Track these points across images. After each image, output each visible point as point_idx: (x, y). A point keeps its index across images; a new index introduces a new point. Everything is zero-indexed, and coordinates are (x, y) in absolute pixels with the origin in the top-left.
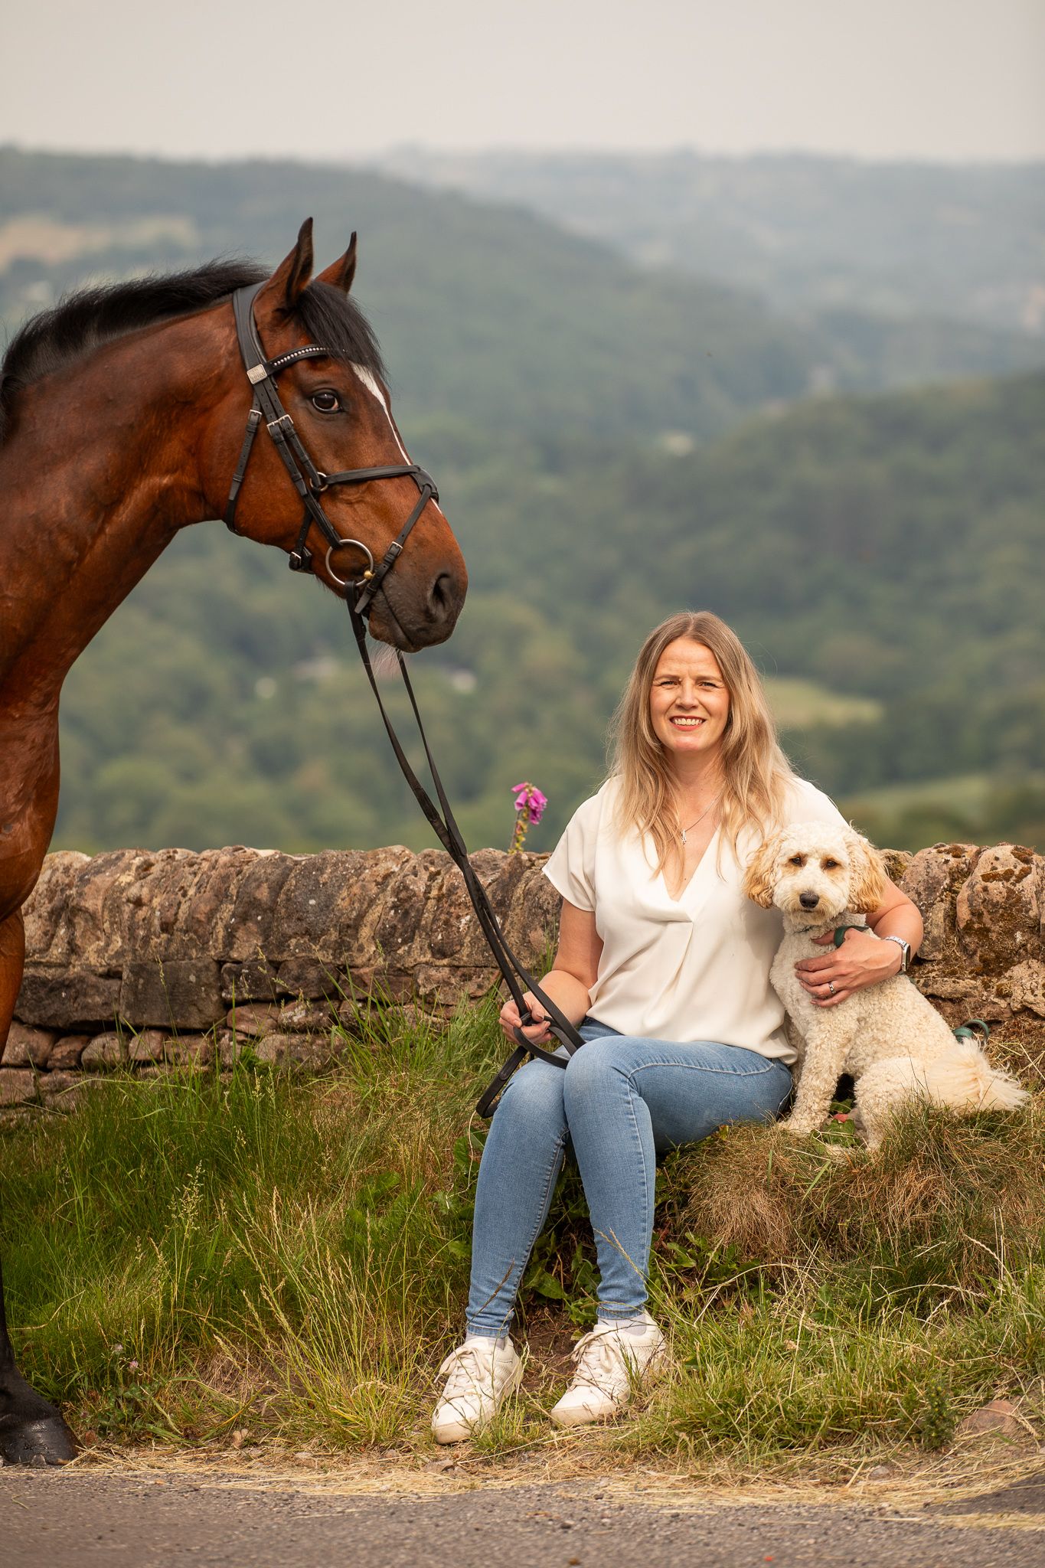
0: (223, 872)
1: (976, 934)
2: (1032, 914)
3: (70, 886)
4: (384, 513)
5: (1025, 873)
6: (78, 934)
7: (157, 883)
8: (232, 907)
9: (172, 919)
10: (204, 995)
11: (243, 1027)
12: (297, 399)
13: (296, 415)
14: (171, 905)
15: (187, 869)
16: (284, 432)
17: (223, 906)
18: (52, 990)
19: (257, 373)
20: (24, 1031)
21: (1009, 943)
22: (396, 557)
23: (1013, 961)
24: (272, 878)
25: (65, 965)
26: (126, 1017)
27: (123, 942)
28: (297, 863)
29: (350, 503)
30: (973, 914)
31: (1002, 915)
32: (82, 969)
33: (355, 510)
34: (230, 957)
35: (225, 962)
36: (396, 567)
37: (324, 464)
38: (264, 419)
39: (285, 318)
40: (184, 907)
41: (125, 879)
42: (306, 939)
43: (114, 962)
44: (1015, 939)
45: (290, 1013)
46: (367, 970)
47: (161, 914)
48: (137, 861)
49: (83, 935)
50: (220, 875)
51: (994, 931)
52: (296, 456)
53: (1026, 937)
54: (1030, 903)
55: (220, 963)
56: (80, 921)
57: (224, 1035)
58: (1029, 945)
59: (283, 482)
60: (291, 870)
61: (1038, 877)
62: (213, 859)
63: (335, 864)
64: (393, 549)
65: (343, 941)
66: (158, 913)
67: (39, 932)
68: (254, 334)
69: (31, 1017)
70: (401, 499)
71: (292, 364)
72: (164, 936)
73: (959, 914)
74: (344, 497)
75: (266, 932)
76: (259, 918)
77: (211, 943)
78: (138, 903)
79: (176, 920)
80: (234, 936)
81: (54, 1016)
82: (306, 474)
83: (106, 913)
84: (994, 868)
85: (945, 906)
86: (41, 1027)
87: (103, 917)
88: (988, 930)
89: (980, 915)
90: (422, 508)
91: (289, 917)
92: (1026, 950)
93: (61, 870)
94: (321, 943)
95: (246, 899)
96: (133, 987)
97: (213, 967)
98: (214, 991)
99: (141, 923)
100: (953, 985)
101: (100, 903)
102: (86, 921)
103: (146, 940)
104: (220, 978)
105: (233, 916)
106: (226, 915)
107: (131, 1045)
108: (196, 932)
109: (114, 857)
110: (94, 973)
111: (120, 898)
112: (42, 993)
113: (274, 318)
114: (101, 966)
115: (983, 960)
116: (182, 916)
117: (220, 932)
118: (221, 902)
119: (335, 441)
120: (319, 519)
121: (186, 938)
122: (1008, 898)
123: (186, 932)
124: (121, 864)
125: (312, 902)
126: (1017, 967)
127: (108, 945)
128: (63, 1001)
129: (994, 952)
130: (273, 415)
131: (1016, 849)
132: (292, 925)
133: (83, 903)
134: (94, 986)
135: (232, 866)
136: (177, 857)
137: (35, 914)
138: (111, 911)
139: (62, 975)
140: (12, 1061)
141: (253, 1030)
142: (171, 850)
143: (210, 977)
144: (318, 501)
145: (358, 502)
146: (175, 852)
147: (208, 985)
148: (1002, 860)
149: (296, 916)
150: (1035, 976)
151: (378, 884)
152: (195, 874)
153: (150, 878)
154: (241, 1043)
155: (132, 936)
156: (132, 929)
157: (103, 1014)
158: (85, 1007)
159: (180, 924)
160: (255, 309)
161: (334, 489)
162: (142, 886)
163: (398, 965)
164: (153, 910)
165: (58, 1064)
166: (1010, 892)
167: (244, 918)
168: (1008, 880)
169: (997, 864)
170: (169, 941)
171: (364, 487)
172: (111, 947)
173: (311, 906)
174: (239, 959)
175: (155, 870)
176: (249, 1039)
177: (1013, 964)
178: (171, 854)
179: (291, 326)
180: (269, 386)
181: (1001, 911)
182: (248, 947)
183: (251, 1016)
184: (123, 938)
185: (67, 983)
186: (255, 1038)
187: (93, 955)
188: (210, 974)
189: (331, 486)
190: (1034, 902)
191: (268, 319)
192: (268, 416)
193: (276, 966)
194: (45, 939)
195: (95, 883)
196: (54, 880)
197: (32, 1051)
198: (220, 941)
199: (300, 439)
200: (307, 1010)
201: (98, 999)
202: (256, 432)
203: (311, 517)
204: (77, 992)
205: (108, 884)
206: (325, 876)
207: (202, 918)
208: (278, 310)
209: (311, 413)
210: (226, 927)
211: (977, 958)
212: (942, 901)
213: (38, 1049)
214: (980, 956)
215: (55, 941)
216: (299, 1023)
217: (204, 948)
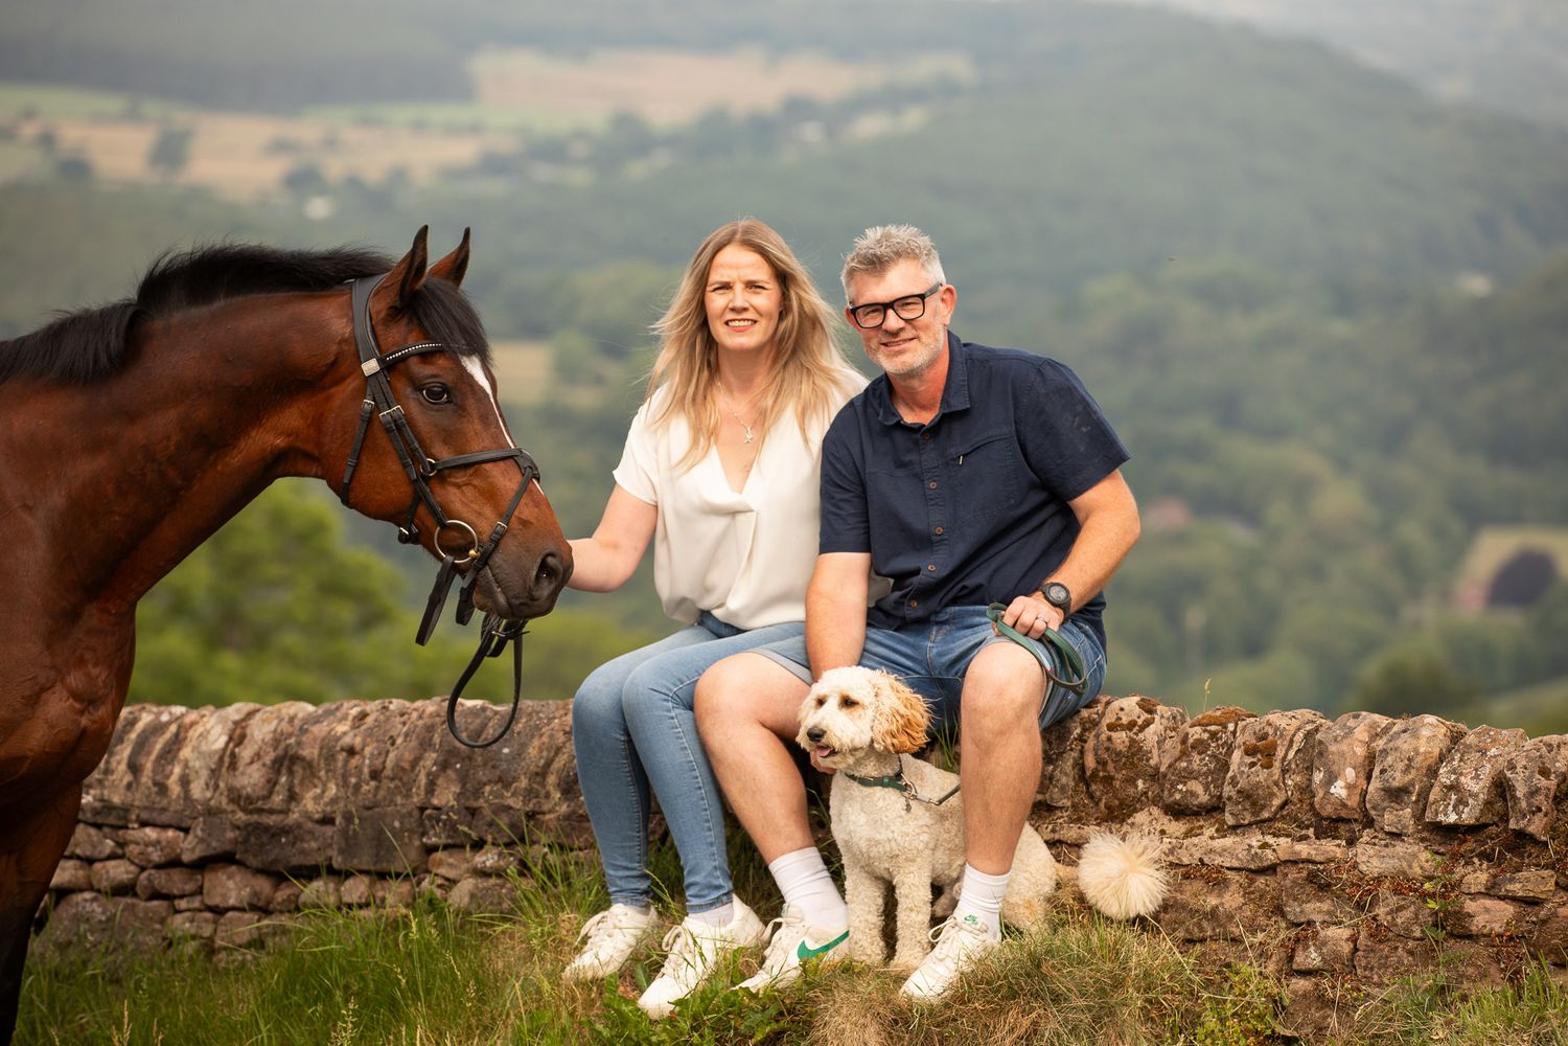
0: (429, 722)
1: (1101, 782)
2: (1152, 762)
3: (290, 735)
4: (490, 495)
5: (1147, 723)
6: (296, 781)
7: (370, 733)
8: (434, 755)
9: (381, 767)
10: (407, 840)
11: (443, 871)
12: (409, 390)
13: (405, 406)
14: (380, 754)
15: (398, 719)
16: (395, 421)
17: (427, 755)
18: (273, 836)
19: (370, 366)
20: (249, 876)
21: (1131, 791)
22: (502, 536)
23: (1136, 808)
24: (471, 727)
25: (286, 812)
26: (338, 862)
27: (338, 789)
28: (496, 713)
29: (458, 486)
30: (1098, 762)
31: (1125, 764)
32: (301, 816)
33: (463, 491)
34: (431, 804)
35: (426, 809)
36: (501, 546)
37: (433, 451)
38: (377, 408)
39: (398, 314)
40: (392, 756)
41: (341, 728)
42: (500, 785)
43: (328, 809)
44: (1137, 787)
45: (484, 858)
46: (552, 816)
47: (371, 762)
48: (354, 712)
49: (302, 783)
50: (425, 725)
51: (1117, 779)
52: (407, 443)
53: (1147, 785)
54: (1151, 752)
55: (422, 809)
56: (298, 768)
57: (424, 879)
58: (1150, 793)
59: (394, 465)
60: (490, 719)
61: (1162, 727)
62: (421, 710)
63: (530, 714)
64: (499, 528)
65: (532, 788)
66: (367, 762)
67: (263, 780)
68: (369, 329)
69: (254, 862)
70: (506, 480)
71: (404, 359)
72: (373, 783)
73: (1086, 763)
74: (453, 480)
75: (463, 779)
76: (458, 766)
77: (414, 790)
78: (351, 751)
79: (384, 768)
80: (435, 784)
81: (275, 861)
82: (416, 460)
83: (322, 762)
84: (1119, 719)
85: (1075, 754)
86: (261, 871)
87: (319, 765)
88: (1112, 778)
89: (1105, 764)
90: (524, 488)
91: (485, 764)
92: (1147, 797)
93: (286, 719)
94: (512, 790)
95: (446, 748)
96: (344, 833)
97: (416, 813)
98: (416, 836)
99: (353, 771)
100: (1078, 831)
101: (316, 752)
102: (304, 769)
103: (357, 787)
104: (422, 824)
105: (435, 764)
106: (429, 763)
107: (343, 889)
108: (401, 780)
109: (334, 707)
110: (310, 819)
111: (334, 747)
112: (265, 839)
113: (388, 315)
114: (317, 812)
115: (1108, 807)
116: (389, 763)
117: (423, 780)
118: (425, 751)
119: (444, 430)
120: (427, 499)
121: (392, 786)
122: (1130, 747)
123: (392, 779)
124: (339, 714)
125: (506, 750)
126: (1139, 814)
127: (323, 792)
128: (282, 846)
129: (1118, 799)
130: (385, 405)
131: (1142, 700)
132: (487, 772)
133: (301, 752)
134: (311, 832)
135: (438, 715)
136: (392, 707)
137: (260, 763)
138: (326, 759)
139: (282, 821)
140: (237, 905)
141: (451, 874)
142: (387, 701)
143: (412, 823)
144: (427, 484)
145: (466, 485)
146: (391, 702)
147: (411, 831)
148: (1126, 710)
149: (490, 764)
150: (1154, 822)
151: (565, 733)
152: (404, 723)
153: (363, 727)
154: (440, 886)
155: (345, 784)
156: (345, 777)
157: (320, 859)
158: (303, 852)
159: (388, 772)
160: (370, 304)
161: (443, 474)
162: (355, 736)
163: (581, 812)
164: (364, 757)
165: (278, 907)
166: (1132, 741)
167: (444, 766)
168: (1131, 730)
169: (1121, 714)
170: (377, 788)
171: (471, 471)
172: (327, 794)
173: (505, 754)
174: (439, 806)
175: (370, 720)
176: (447, 883)
177: (1136, 811)
178: (386, 704)
179: (404, 321)
180: (382, 379)
181: (1124, 759)
182: (447, 795)
183: (451, 860)
184: (337, 785)
185: (287, 828)
186: (453, 882)
187: (311, 802)
188: (412, 820)
189: (439, 471)
190: (1155, 752)
191: (382, 315)
192: (381, 406)
193: (473, 812)
194: (268, 786)
195: (312, 732)
196: (279, 730)
197: (255, 894)
198: (422, 788)
199: (410, 427)
200: (500, 854)
201: (314, 845)
202: (370, 419)
203: (419, 498)
204: (295, 837)
205: (323, 734)
206: (520, 725)
207: (406, 765)
208: (391, 307)
209: (421, 404)
210: (428, 775)
211: (1102, 805)
212: (1072, 750)
213: (261, 893)
214: (1106, 804)
215: (277, 788)
216: (492, 867)
217: (408, 796)
